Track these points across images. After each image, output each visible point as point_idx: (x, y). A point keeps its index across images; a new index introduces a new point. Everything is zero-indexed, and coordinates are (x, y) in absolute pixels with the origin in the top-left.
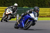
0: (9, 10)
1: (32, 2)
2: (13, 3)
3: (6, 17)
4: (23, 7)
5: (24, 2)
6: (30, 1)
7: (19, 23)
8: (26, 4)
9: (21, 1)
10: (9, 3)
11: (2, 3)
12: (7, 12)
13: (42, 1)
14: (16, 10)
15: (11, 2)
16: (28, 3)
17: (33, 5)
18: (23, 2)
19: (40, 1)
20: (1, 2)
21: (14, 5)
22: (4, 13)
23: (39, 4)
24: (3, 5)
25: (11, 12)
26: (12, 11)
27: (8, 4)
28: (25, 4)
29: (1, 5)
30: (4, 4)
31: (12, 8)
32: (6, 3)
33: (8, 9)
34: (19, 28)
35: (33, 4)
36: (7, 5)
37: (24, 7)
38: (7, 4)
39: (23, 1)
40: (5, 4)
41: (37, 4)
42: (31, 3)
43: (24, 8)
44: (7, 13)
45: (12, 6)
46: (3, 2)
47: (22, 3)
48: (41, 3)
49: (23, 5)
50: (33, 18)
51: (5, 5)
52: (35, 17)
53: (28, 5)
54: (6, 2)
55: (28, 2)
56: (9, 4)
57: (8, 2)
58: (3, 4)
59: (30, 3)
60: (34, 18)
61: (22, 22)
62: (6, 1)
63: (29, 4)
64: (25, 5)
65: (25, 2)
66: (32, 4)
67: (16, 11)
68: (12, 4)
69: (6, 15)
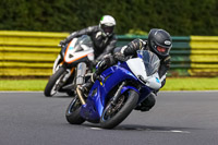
0: (77, 43)
1: (167, 11)
2: (81, 14)
3: (67, 76)
4: (128, 32)
5: (131, 12)
6: (155, 5)
7: (85, 98)
8: (139, 17)
9: (119, 6)
10: (67, 14)
11: (34, 15)
12: (69, 52)
13: (207, 8)
14: (108, 43)
15: (74, 10)
16: (147, 14)
17: (169, 24)
18: (127, 9)
19: (200, 8)
20: (30, 9)
21: (102, 22)
22: (59, 57)
23: (194, 18)
24: (38, 24)
25: (89, 52)
26: (92, 51)
27: (60, 18)
28: (133, 18)
29: (29, 25)
30: (43, 19)
31: (92, 34)
32: (51, 15)
33: (75, 40)
34: (86, 122)
35: (170, 20)
36: (58, 23)
37: (131, 31)
38: (56, 18)
39: (125, 5)
40: (49, 19)
41: (189, 21)
42: (160, 13)
43: (129, 36)
44: (71, 56)
45: (90, 29)
46: (38, 11)
47: (122, 14)
48: (204, 13)
49: (124, 25)
50: (140, 77)
51: (46, 21)
52: (149, 74)
53: (148, 22)
54: (51, 10)
55: (150, 11)
56: (64, 20)
57: (59, 9)
58: (38, 20)
59: (156, 15)
60: (145, 77)
61: (97, 95)
62: (53, 8)
63: (152, 21)
64: (135, 25)
65: (135, 8)
66: (164, 19)
67: (109, 48)
68: (76, 19)
69: (67, 66)
